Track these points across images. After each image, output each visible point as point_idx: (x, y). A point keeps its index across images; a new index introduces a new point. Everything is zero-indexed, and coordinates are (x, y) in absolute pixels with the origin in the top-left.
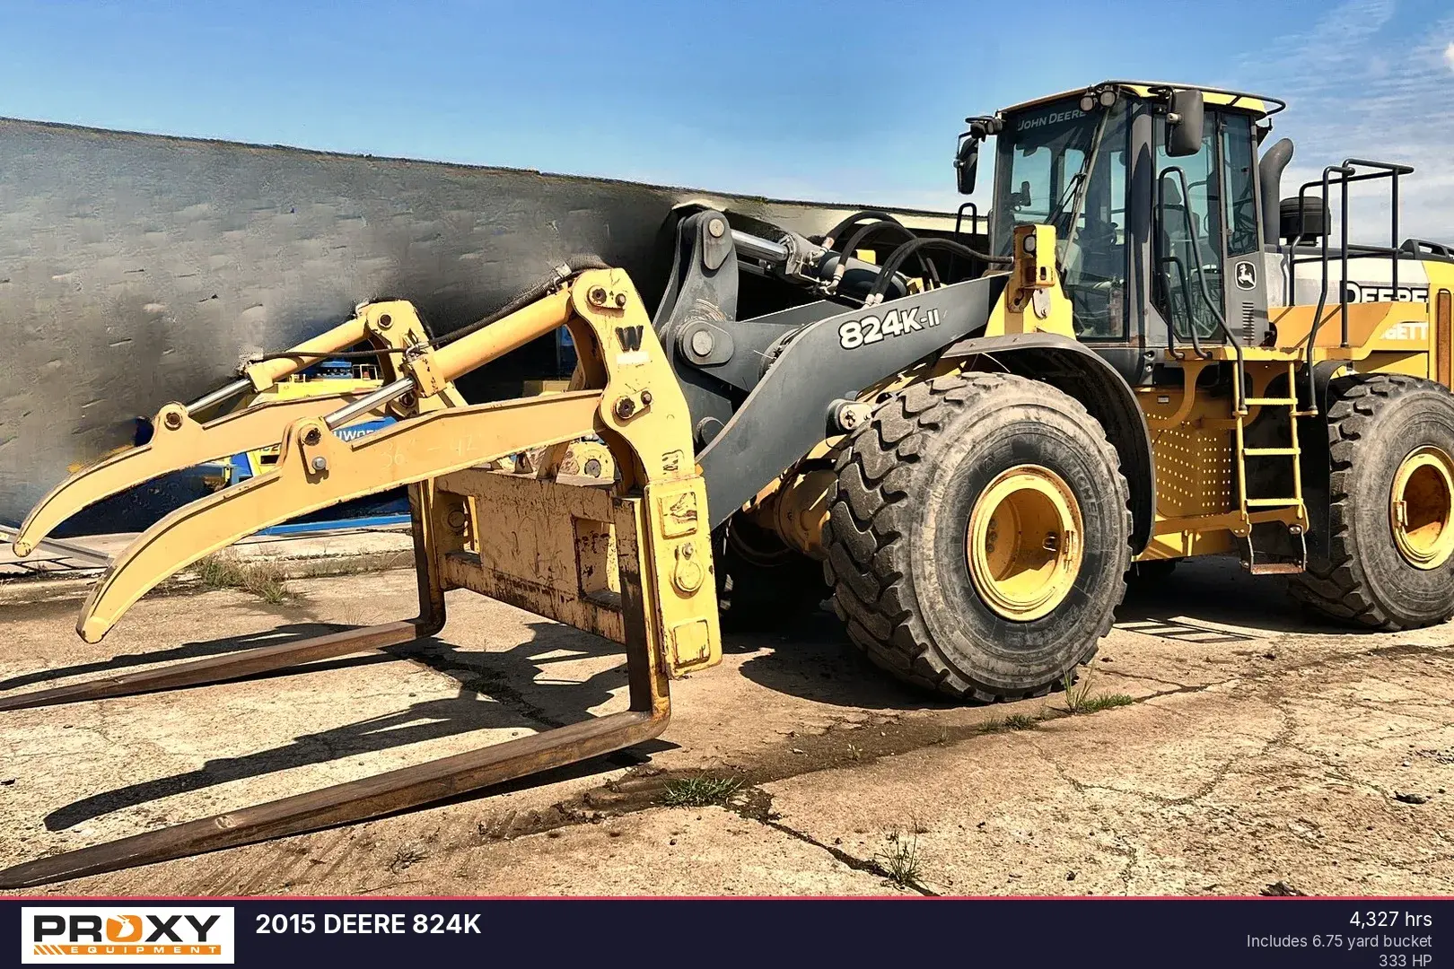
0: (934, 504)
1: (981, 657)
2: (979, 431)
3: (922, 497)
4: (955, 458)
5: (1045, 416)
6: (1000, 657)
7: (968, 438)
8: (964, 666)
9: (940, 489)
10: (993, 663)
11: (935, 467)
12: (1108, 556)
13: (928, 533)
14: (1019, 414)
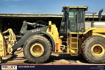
0: (27, 46)
1: (31, 59)
2: (32, 40)
3: (26, 45)
4: (29, 42)
5: (39, 39)
6: (34, 60)
7: (31, 40)
8: (30, 60)
9: (27, 45)
10: (33, 60)
11: (27, 43)
12: (47, 52)
13: (26, 48)
14: (37, 38)
